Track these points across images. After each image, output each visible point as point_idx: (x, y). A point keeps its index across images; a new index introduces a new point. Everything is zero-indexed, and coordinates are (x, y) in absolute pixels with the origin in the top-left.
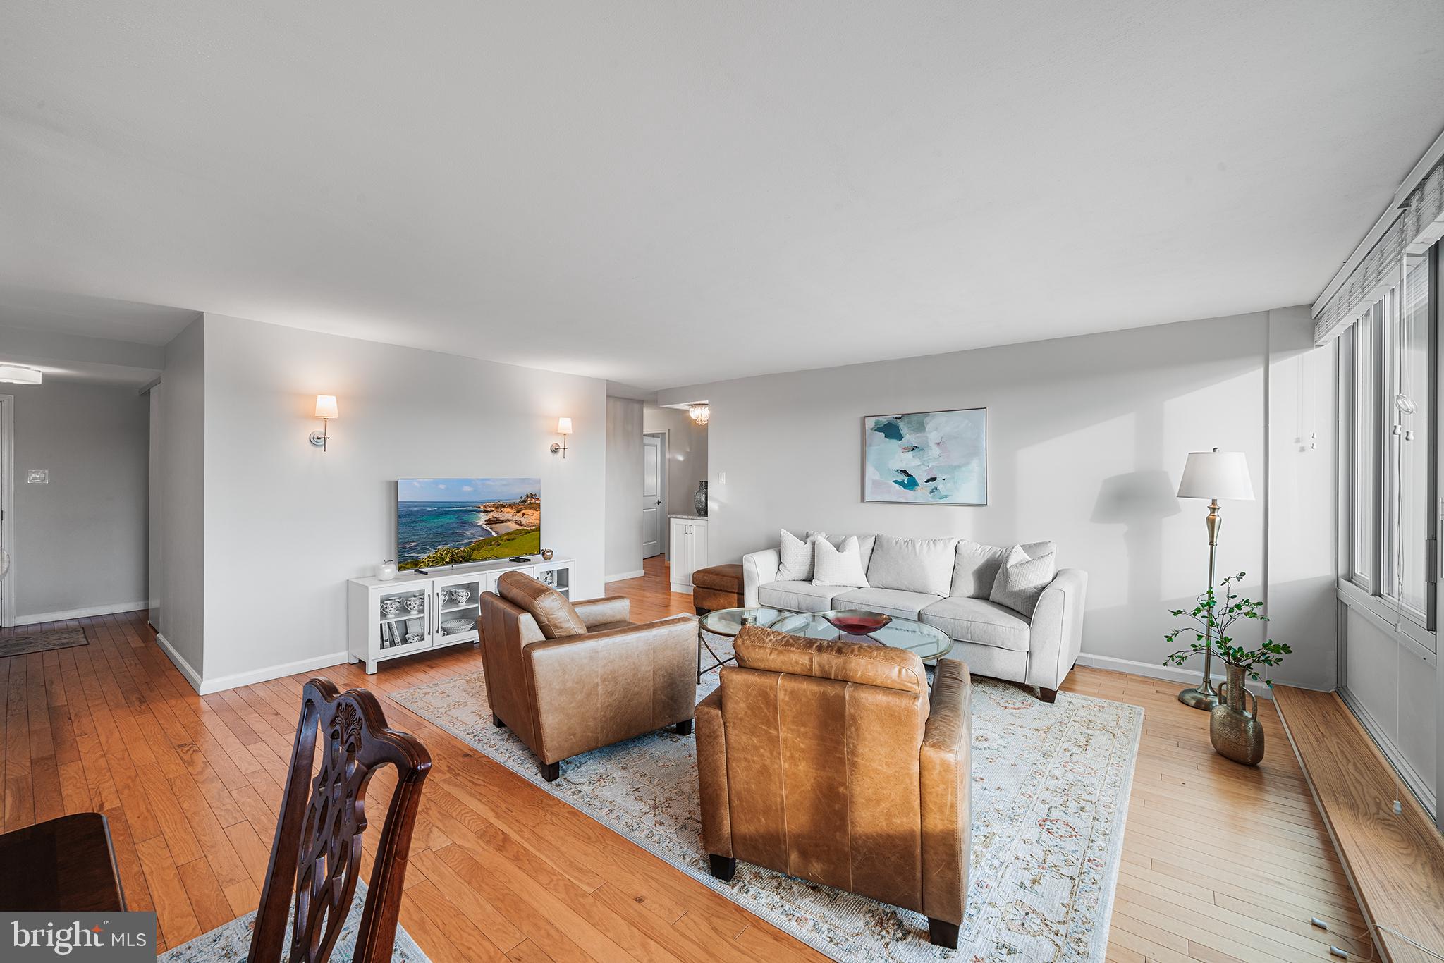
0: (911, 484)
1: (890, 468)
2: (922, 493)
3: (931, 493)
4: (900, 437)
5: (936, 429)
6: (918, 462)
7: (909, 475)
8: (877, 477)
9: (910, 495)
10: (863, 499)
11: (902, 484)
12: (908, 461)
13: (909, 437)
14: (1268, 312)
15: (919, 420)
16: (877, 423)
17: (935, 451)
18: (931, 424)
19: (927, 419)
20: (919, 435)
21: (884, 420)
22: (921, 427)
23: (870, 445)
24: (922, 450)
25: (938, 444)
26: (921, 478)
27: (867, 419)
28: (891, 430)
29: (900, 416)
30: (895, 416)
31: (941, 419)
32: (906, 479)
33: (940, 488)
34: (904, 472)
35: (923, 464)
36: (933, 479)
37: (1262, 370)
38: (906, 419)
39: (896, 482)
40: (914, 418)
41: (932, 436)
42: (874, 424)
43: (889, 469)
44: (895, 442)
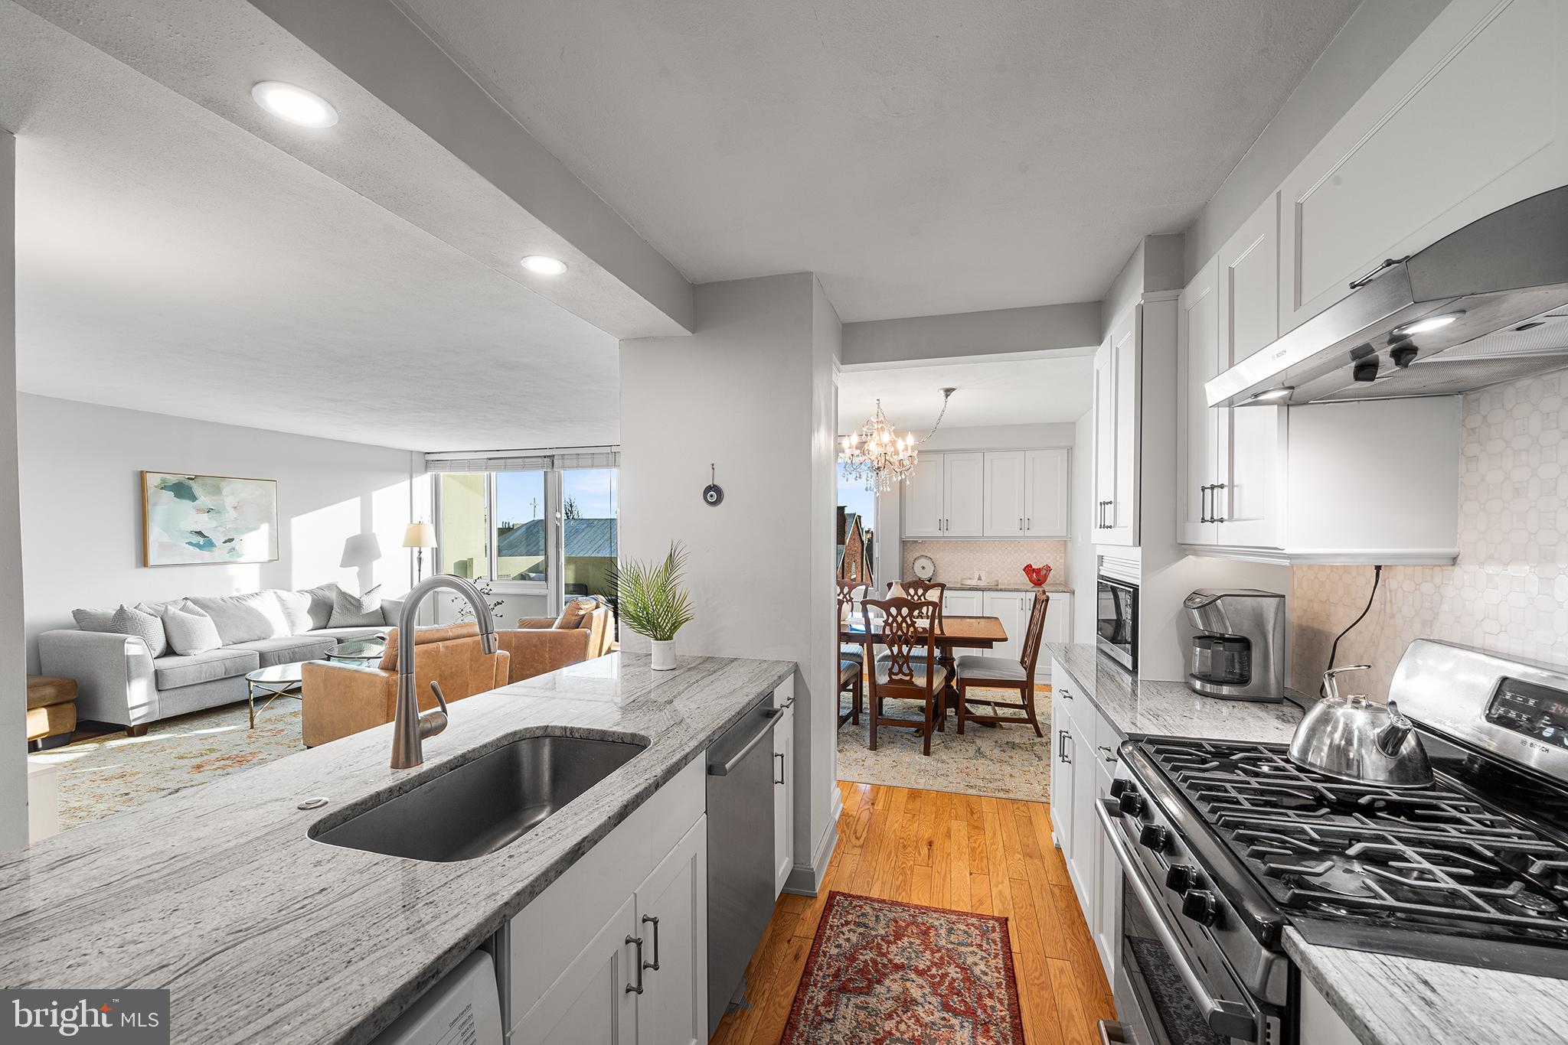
0: (209, 544)
1: (183, 529)
2: (219, 553)
3: (228, 553)
4: (194, 498)
5: (233, 494)
6: (214, 524)
7: (204, 537)
8: (165, 539)
9: (206, 556)
10: (144, 561)
11: (197, 545)
12: (204, 523)
13: (204, 499)
14: (412, 452)
15: (215, 484)
16: (163, 481)
17: (232, 514)
18: (227, 488)
19: (223, 484)
20: (216, 498)
21: (173, 479)
22: (217, 491)
23: (156, 504)
24: (219, 512)
25: (235, 508)
26: (218, 539)
27: (148, 474)
28: (182, 490)
29: (193, 477)
30: (187, 477)
31: (238, 484)
32: (201, 541)
33: (237, 548)
34: (200, 533)
35: (220, 526)
36: (231, 540)
37: (409, 481)
38: (199, 480)
39: (190, 543)
40: (209, 481)
41: (229, 500)
42: (159, 482)
43: (180, 530)
44: (186, 504)
